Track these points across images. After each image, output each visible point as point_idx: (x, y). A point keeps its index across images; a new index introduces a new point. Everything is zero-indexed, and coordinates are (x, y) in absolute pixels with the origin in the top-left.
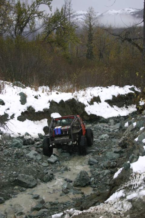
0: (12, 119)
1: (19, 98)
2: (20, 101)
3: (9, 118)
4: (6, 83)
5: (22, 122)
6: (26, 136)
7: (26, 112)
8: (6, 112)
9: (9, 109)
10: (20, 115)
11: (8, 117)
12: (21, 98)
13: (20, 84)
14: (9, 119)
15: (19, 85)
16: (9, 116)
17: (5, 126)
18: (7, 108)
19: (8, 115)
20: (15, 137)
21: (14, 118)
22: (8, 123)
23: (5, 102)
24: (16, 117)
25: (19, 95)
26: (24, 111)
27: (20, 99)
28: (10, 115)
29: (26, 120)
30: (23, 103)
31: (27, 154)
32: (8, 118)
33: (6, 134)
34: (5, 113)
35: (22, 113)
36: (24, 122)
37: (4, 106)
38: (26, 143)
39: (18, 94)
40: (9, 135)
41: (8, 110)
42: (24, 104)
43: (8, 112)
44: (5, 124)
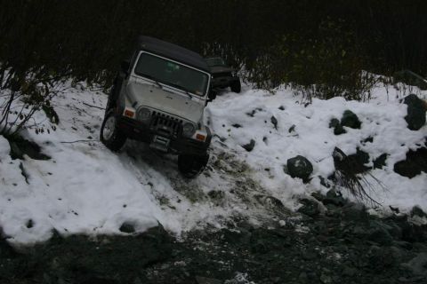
0: (377, 170)
1: (403, 110)
2: (406, 118)
3: (371, 164)
4: (380, 79)
5: (407, 178)
6: (415, 217)
7: (421, 151)
8: (363, 148)
9: (370, 139)
10: (403, 157)
11: (368, 162)
12: (409, 110)
13: (415, 78)
14: (371, 168)
15: (411, 80)
16: (371, 159)
17: (356, 187)
18: (366, 137)
19: (368, 157)
20: (381, 216)
21: (385, 165)
22: (367, 179)
23: (361, 118)
24: (391, 162)
25: (405, 103)
26: (415, 148)
27: (406, 114)
28: (374, 155)
29: (419, 173)
30: (415, 126)
31: (403, 261)
32: (365, 165)
33: (353, 204)
34: (358, 148)
35: (410, 153)
36: (413, 179)
37: (357, 130)
38: (411, 236)
39: (401, 101)
40: (360, 209)
41: (368, 143)
42: (417, 129)
43: (367, 147)
44: (356, 179)
